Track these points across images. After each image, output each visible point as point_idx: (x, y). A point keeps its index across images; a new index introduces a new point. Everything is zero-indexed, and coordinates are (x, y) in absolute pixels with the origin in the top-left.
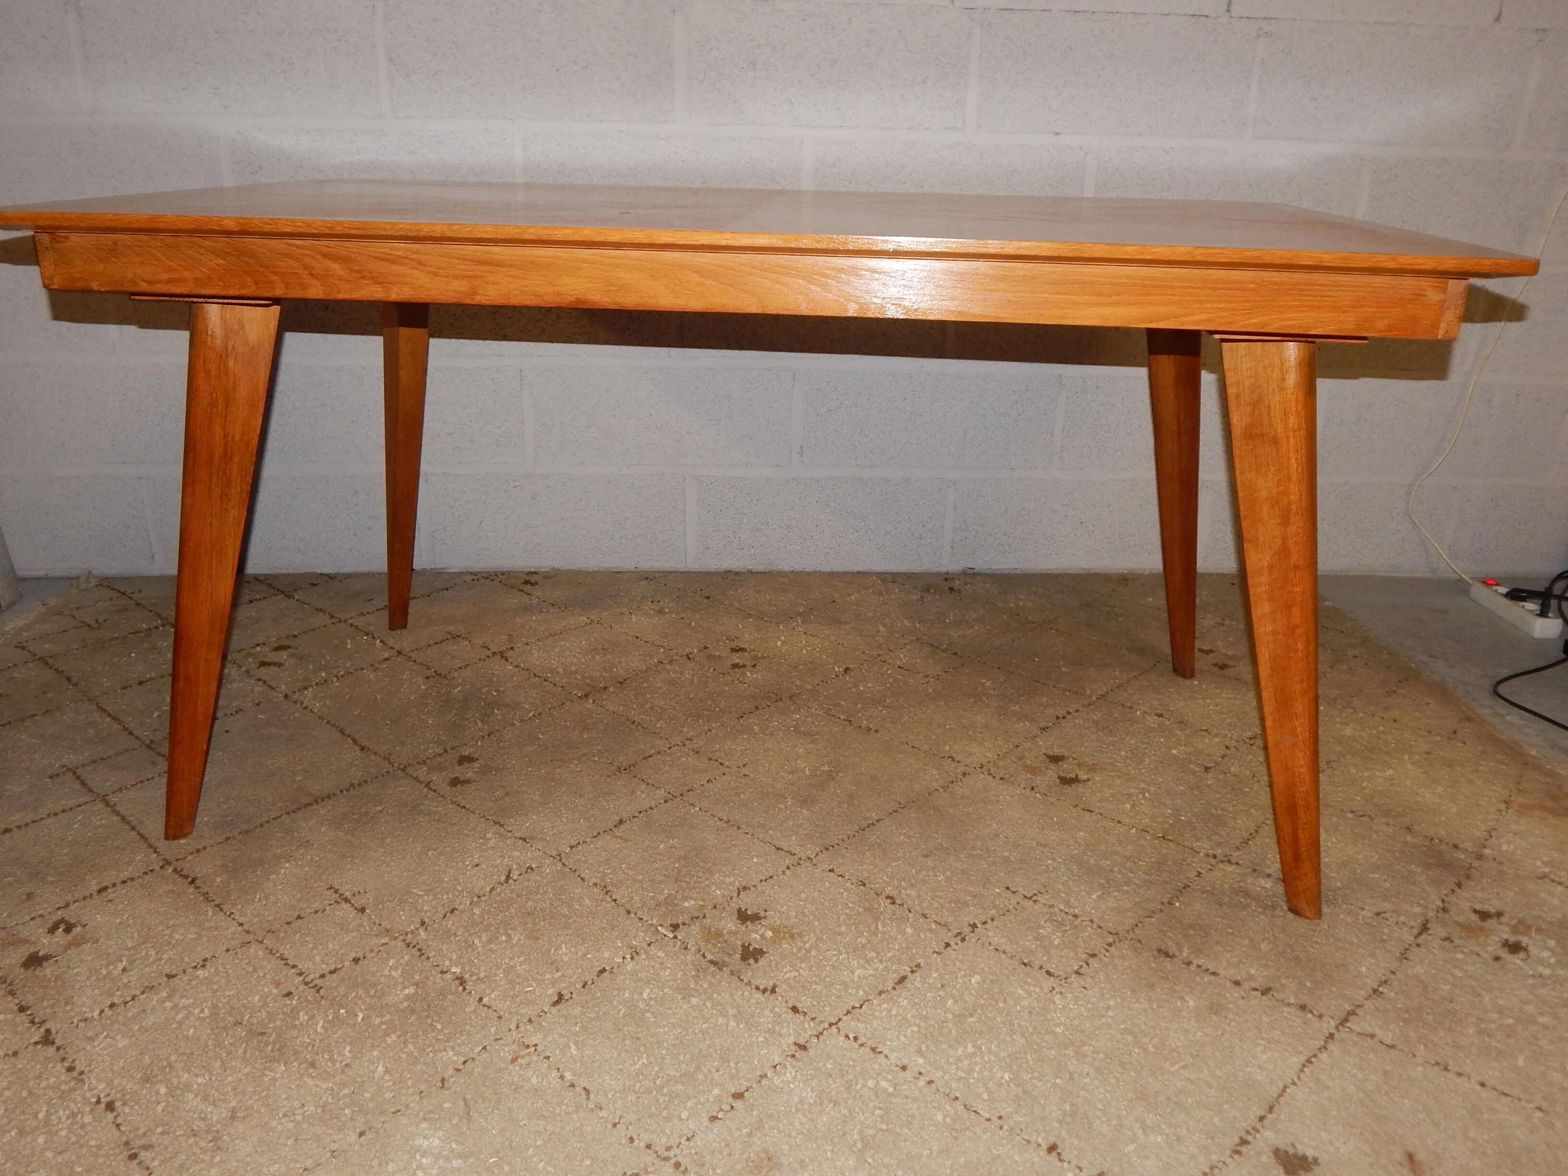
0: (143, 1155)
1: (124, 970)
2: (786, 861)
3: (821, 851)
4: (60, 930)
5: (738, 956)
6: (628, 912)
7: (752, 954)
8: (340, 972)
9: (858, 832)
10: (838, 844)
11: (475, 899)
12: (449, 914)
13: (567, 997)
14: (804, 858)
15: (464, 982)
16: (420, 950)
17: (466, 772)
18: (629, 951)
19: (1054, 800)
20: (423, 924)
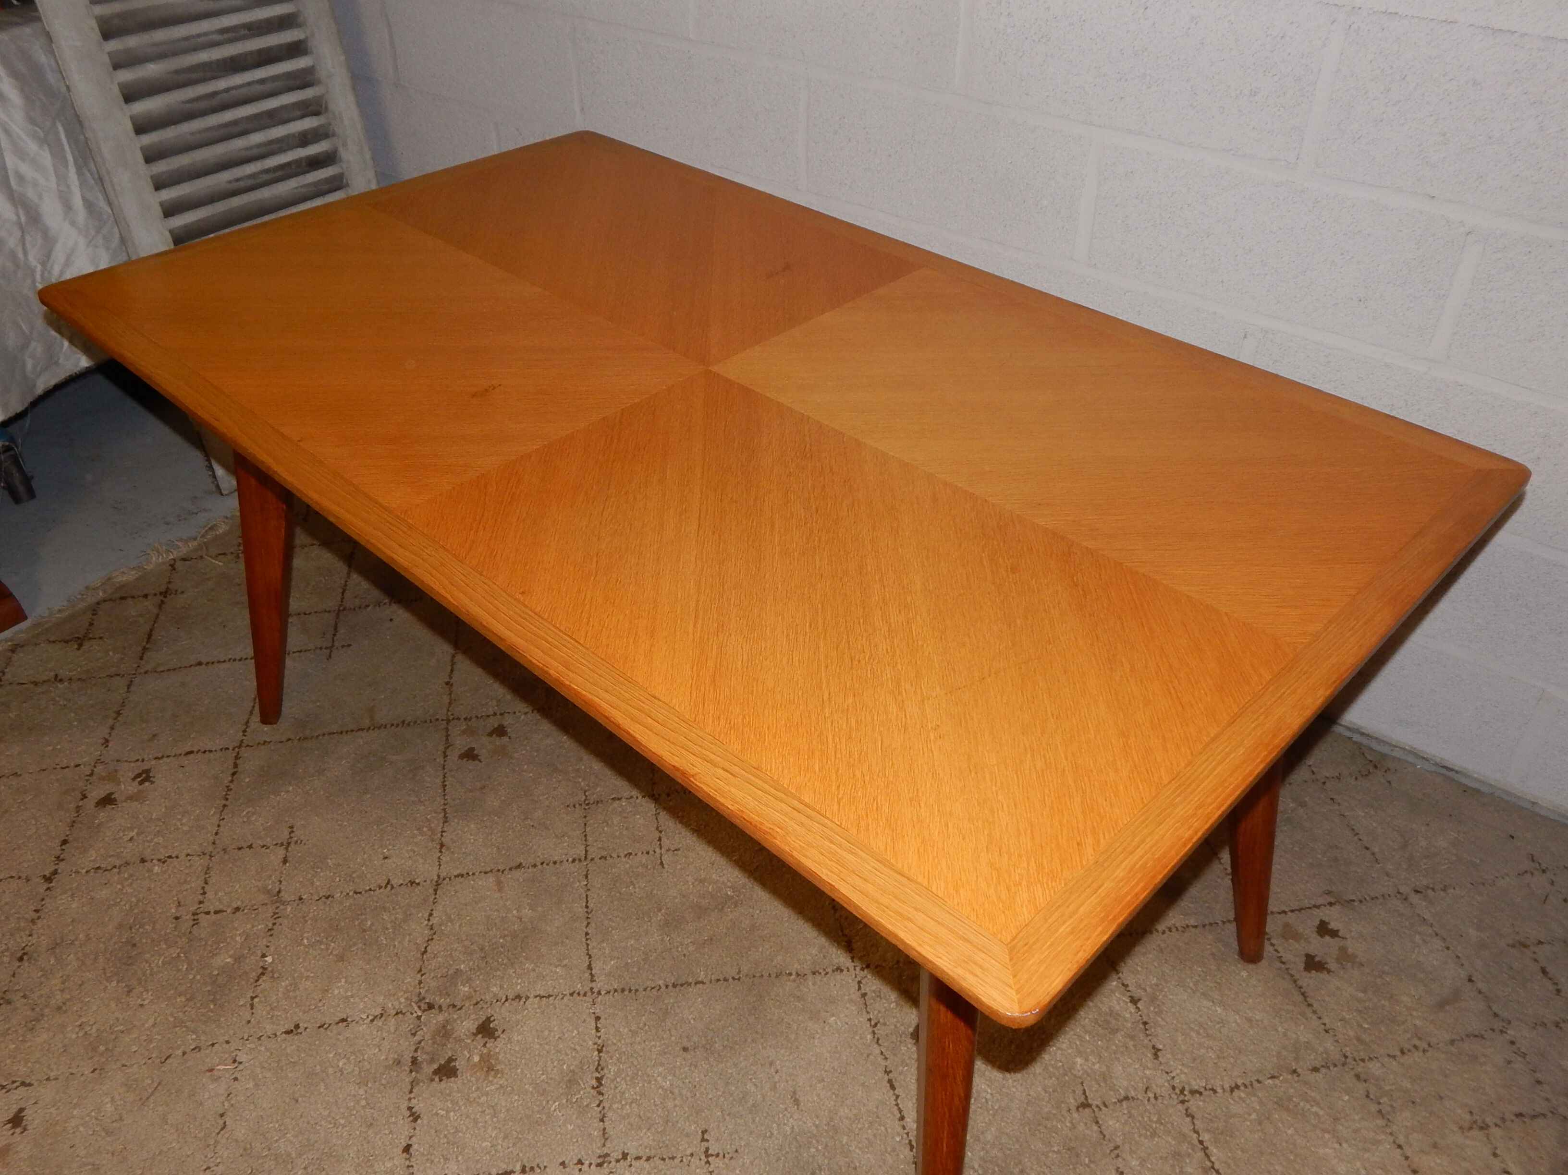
1: (131, 839)
2: (579, 986)
3: (616, 991)
4: (139, 779)
5: (436, 1066)
6: (420, 971)
7: (447, 1071)
8: (219, 916)
9: (667, 986)
10: (637, 990)
11: (351, 893)
12: (323, 899)
13: (299, 1031)
14: (595, 990)
15: (263, 974)
16: (274, 924)
17: (484, 745)
18: (378, 1011)
19: (878, 1052)
20: (301, 899)
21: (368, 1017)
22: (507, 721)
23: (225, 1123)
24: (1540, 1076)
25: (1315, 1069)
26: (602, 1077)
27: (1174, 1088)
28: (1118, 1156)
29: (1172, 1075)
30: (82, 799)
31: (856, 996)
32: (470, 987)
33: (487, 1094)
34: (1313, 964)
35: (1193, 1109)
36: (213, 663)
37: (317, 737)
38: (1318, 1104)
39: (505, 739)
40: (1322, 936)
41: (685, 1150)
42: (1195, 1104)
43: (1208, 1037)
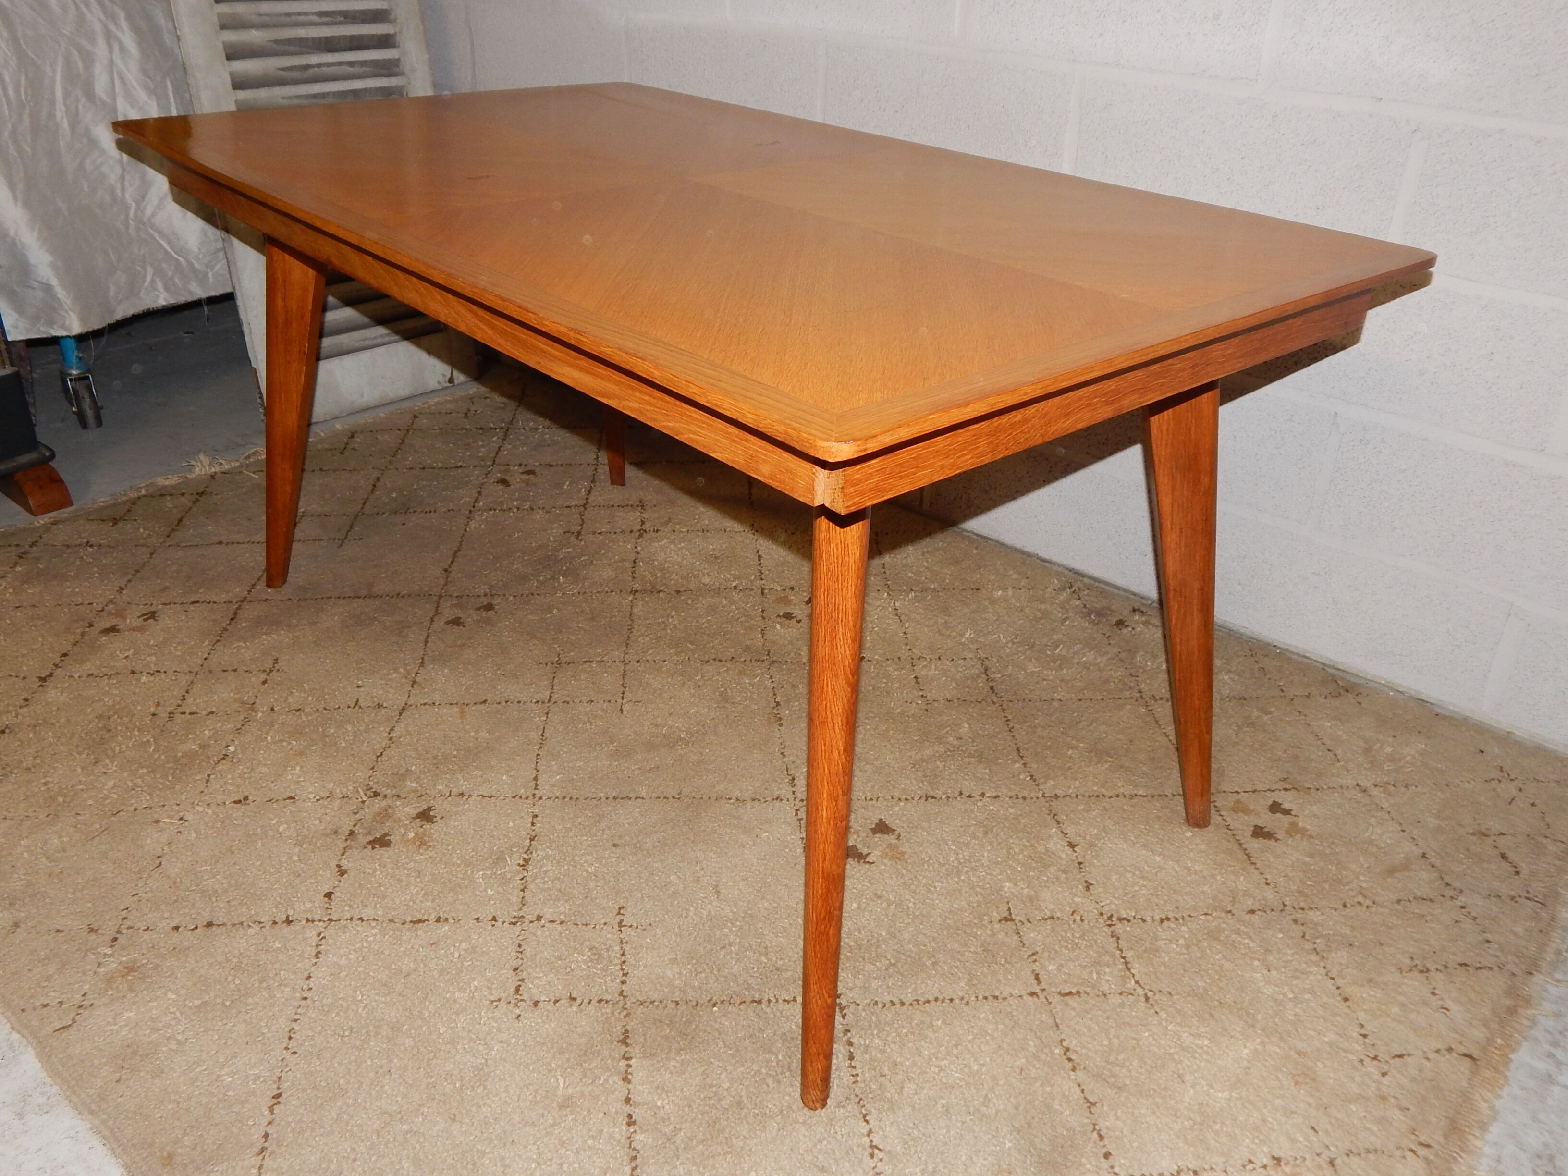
1: (126, 657)
2: (522, 791)
3: (557, 798)
4: (145, 617)
5: (371, 838)
6: (373, 768)
7: (382, 842)
9: (607, 798)
10: (577, 799)
11: (321, 709)
12: (294, 712)
13: (248, 802)
14: (537, 796)
15: (223, 759)
16: (243, 725)
17: (471, 616)
18: (326, 794)
20: (272, 709)
21: (315, 797)
22: (496, 601)
23: (161, 863)
24: (1489, 936)
25: (1251, 912)
26: (530, 858)
27: (1102, 914)
28: (1035, 961)
29: (1102, 904)
30: (89, 627)
31: (792, 820)
32: (417, 783)
33: (415, 862)
35: (1119, 932)
38: (1251, 938)
39: (491, 613)
40: (1273, 813)
42: (1119, 928)
43: (1143, 877)
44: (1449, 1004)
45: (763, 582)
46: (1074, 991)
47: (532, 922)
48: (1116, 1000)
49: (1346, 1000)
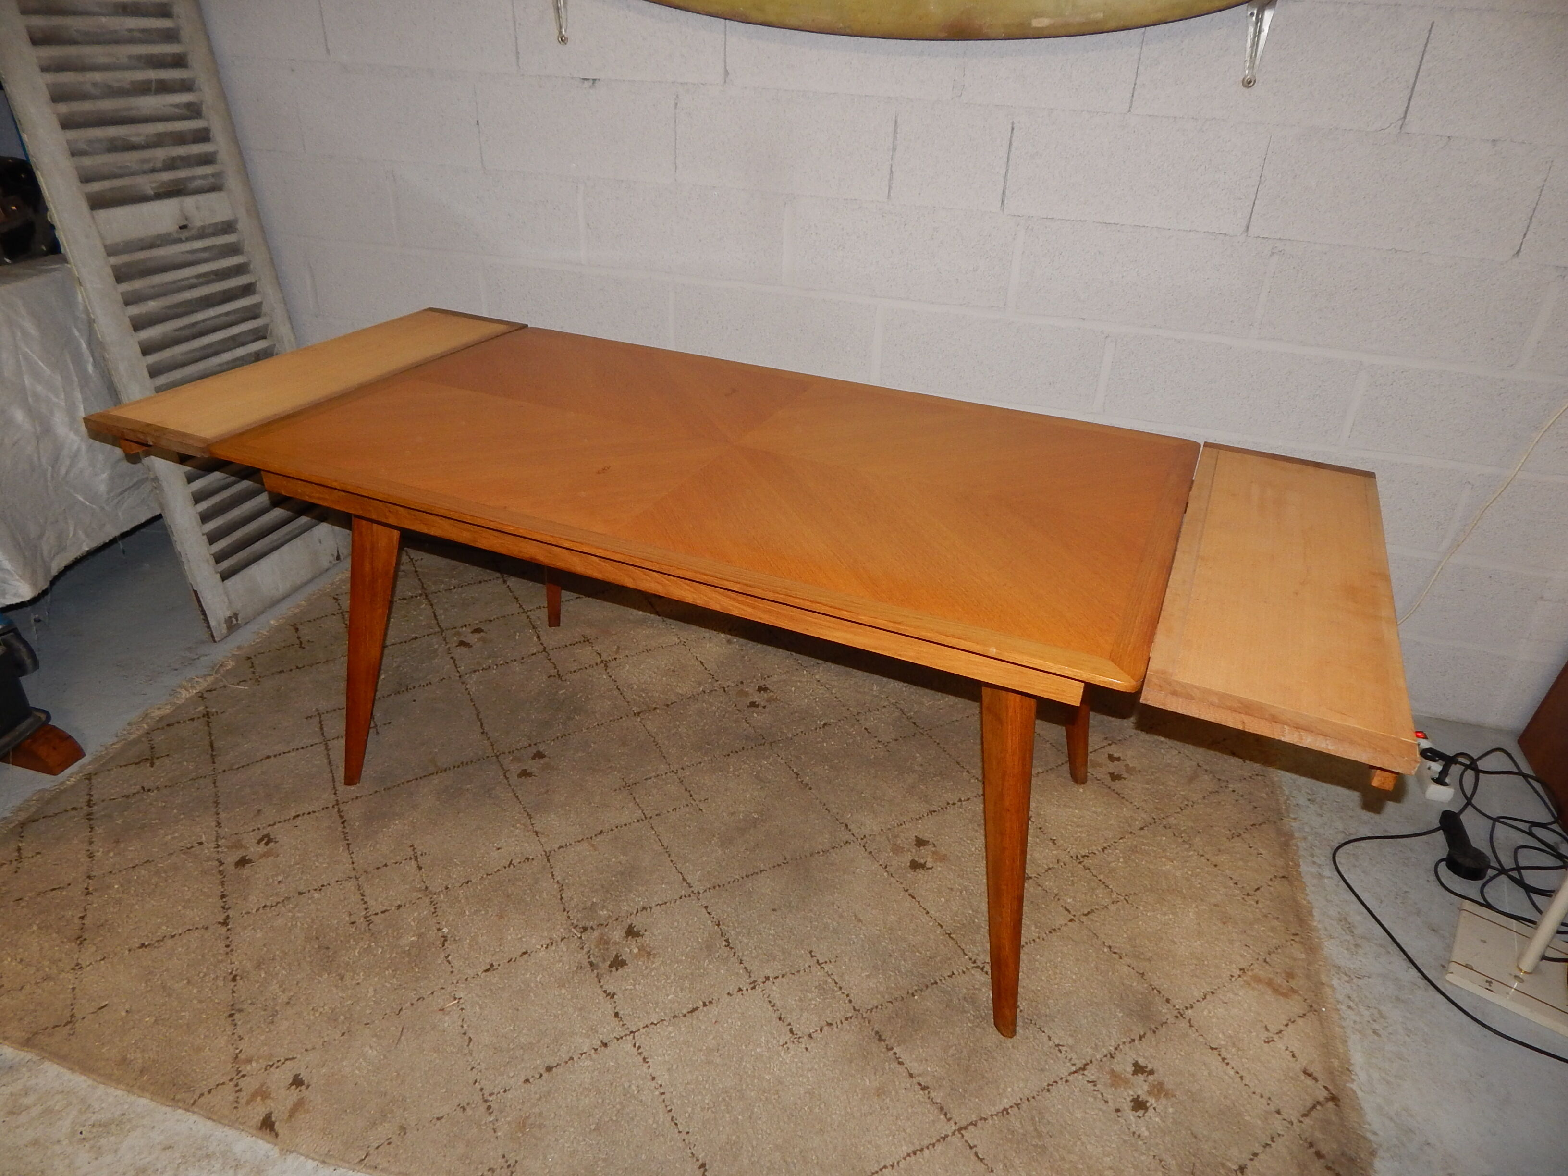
0: (237, 1016)
1: (281, 882)
2: (683, 892)
3: (709, 889)
4: (264, 842)
5: (609, 963)
6: (565, 910)
7: (618, 963)
8: (387, 913)
9: (743, 878)
10: (724, 885)
11: (485, 876)
12: (465, 884)
13: (495, 968)
14: (696, 891)
15: (446, 940)
16: (435, 908)
17: (533, 766)
18: (548, 941)
19: (894, 881)
20: (447, 888)
21: (542, 946)
22: (542, 748)
23: (470, 1038)
24: (1255, 804)
25: (1142, 829)
26: (728, 939)
27: (1072, 857)
28: (1059, 900)
29: (1069, 850)
30: (220, 865)
31: (866, 854)
32: (608, 910)
33: (655, 969)
34: (1115, 777)
35: (1087, 865)
36: (280, 755)
37: (399, 785)
38: (1152, 845)
39: (546, 759)
40: (1113, 762)
41: (804, 965)
42: (1087, 862)
43: (1078, 826)
44: (1261, 851)
45: (719, 682)
46: (1089, 910)
47: (764, 983)
48: (1113, 908)
49: (1216, 866)
